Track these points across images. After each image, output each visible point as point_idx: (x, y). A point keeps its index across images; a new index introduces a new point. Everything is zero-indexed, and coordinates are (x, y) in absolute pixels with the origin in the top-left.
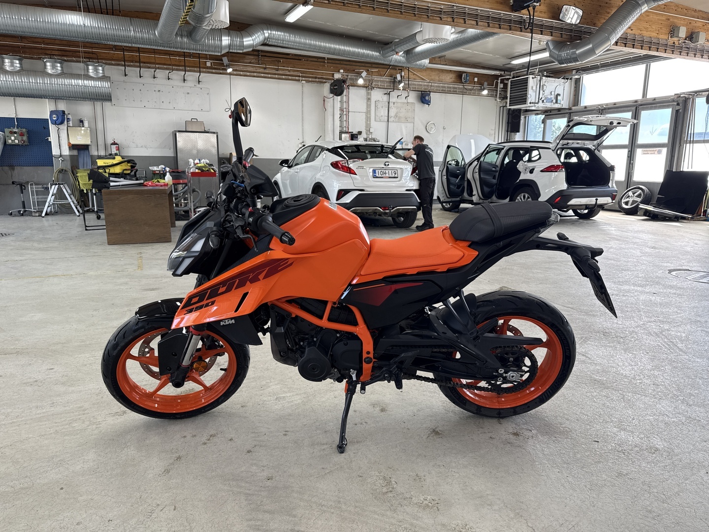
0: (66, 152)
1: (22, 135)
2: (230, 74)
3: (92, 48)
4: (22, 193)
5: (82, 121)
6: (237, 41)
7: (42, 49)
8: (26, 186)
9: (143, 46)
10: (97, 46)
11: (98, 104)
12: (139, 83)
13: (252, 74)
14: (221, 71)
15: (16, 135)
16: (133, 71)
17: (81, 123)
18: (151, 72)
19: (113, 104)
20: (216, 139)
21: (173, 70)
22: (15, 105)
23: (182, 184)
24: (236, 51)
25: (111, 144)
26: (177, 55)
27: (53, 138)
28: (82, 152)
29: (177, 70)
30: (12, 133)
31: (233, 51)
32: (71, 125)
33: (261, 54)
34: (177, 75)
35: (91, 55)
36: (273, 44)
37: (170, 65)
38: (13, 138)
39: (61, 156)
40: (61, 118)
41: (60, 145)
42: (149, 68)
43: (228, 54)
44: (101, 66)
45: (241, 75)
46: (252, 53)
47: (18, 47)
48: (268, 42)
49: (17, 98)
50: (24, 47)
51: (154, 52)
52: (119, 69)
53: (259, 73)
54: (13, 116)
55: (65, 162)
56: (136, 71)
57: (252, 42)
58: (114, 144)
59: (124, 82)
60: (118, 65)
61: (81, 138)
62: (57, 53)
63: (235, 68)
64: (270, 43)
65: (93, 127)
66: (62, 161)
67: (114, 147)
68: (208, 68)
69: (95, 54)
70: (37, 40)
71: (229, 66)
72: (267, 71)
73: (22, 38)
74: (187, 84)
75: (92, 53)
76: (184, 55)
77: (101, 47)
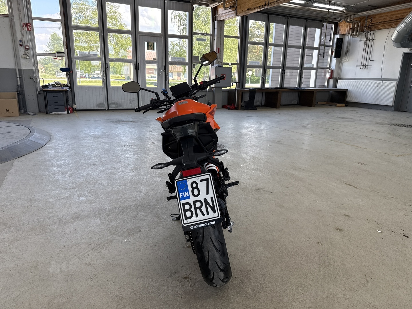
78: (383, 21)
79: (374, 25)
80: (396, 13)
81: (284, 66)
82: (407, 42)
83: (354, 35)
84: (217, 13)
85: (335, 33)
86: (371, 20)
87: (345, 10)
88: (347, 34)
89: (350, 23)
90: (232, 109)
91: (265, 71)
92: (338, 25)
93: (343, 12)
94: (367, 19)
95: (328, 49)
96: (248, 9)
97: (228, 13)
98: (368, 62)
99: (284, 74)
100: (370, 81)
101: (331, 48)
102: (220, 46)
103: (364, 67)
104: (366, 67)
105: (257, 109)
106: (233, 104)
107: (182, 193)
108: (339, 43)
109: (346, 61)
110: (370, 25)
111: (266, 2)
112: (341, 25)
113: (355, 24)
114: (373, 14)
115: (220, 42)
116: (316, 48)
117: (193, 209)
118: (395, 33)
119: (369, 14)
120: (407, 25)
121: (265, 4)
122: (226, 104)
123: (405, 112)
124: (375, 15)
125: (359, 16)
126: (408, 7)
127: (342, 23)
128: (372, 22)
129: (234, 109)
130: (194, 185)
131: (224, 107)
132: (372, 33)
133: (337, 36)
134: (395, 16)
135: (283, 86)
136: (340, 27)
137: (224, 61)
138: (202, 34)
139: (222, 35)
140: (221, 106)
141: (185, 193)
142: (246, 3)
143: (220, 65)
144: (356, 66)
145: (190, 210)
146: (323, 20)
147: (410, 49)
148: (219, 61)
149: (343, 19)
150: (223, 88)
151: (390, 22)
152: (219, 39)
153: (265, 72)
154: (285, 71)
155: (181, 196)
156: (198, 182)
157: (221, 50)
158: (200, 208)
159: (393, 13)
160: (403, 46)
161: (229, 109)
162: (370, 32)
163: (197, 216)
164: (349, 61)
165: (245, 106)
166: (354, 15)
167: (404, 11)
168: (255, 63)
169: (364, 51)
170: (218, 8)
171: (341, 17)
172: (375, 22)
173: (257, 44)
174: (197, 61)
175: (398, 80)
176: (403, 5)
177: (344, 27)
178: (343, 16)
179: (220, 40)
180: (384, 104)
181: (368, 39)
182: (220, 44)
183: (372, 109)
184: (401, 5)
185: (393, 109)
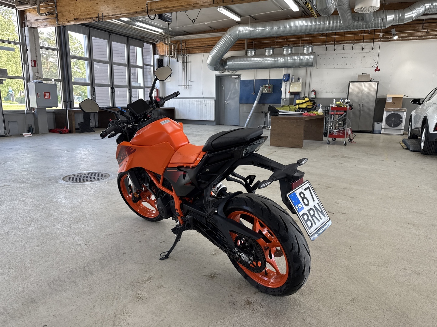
0: (288, 96)
1: (269, 88)
2: (397, 40)
3: (310, 37)
4: (265, 117)
5: (299, 79)
6: (399, 16)
7: (285, 42)
8: (267, 113)
9: (337, 31)
10: (312, 35)
11: (309, 69)
12: (334, 54)
13: (415, 38)
14: (390, 39)
15: (267, 88)
16: (331, 47)
17: (298, 80)
18: (342, 46)
19: (317, 68)
20: (377, 86)
21: (355, 43)
22: (270, 73)
23: (339, 115)
24: (398, 24)
25: (312, 91)
26: (360, 33)
27: (283, 89)
28: (296, 96)
29: (358, 43)
30: (266, 87)
31: (396, 24)
32: (293, 81)
33: (424, 21)
34: (358, 46)
35: (309, 41)
36: (433, 12)
37: (353, 40)
38: (265, 90)
39: (285, 98)
40: (288, 78)
41: (285, 93)
42: (341, 44)
43: (393, 27)
44: (311, 47)
45: (405, 40)
46: (413, 22)
47: (274, 42)
48: (428, 12)
49: (271, 69)
50: (277, 42)
51: (345, 33)
52: (323, 47)
53: (422, 36)
54: (268, 78)
55: (287, 102)
56: (332, 47)
57: (412, 15)
58: (314, 91)
59: (325, 54)
60: (323, 45)
61: (296, 88)
62: (292, 43)
63: (401, 35)
64: (430, 13)
65: (304, 82)
66: (285, 101)
67: (313, 93)
68: (380, 38)
69: (310, 40)
70: (283, 37)
71: (395, 35)
72: (429, 34)
73: (277, 38)
74: (364, 51)
75: (309, 40)
76: (364, 32)
77: (315, 36)
78: (195, 46)
79: (188, 49)
80: (205, 40)
81: (113, 84)
82: (218, 67)
83: (172, 57)
84: (25, 17)
85: (154, 53)
86: (185, 44)
87: (164, 32)
88: (166, 55)
89: (167, 45)
90: (65, 133)
91: (94, 89)
92: (155, 46)
93: (162, 34)
94: (182, 43)
95: (150, 69)
96: (75, 19)
97: (44, 20)
98: (189, 82)
99: (114, 92)
100: (193, 100)
101: (152, 68)
102: (37, 59)
103: (186, 87)
104: (187, 87)
105: (95, 131)
106: (65, 127)
107: (297, 206)
108: (160, 63)
109: (168, 80)
110: (185, 48)
111: (99, 14)
112: (159, 46)
113: (171, 46)
114: (187, 39)
115: (36, 53)
116: (140, 67)
117: (310, 218)
118: (209, 57)
119: (183, 39)
120: (218, 51)
121: (98, 16)
122: (52, 127)
123: (224, 125)
124: (188, 40)
125: (174, 40)
126: (215, 36)
127: (160, 44)
128: (187, 46)
129: (67, 133)
130: (302, 195)
131: (51, 131)
132: (187, 56)
133: (157, 57)
134: (204, 43)
135: (115, 105)
136: (158, 48)
137: (44, 76)
138: (9, 42)
139: (37, 46)
140: (48, 131)
141: (299, 204)
142: (71, 12)
143: (40, 80)
144: (178, 86)
145: (308, 219)
146: (143, 40)
147: (220, 72)
148: (37, 76)
149: (161, 40)
150: (47, 109)
151: (201, 47)
152: (34, 49)
153: (94, 91)
154: (114, 89)
155: (297, 208)
156: (303, 191)
157: (38, 63)
158: (314, 215)
159: (203, 40)
160: (216, 69)
161: (61, 133)
162: (186, 55)
163: (315, 224)
164: (171, 81)
165: (80, 128)
166: (171, 38)
167: (210, 39)
168: (81, 80)
169: (184, 72)
170: (26, 13)
171: (159, 39)
172: (189, 47)
173: (81, 58)
174: (4, 76)
175: (215, 99)
176: (211, 34)
177: (162, 49)
178: (162, 38)
179: (36, 51)
180: (207, 120)
181: (185, 61)
182: (36, 56)
183: (200, 124)
184: (209, 34)
185: (215, 123)
